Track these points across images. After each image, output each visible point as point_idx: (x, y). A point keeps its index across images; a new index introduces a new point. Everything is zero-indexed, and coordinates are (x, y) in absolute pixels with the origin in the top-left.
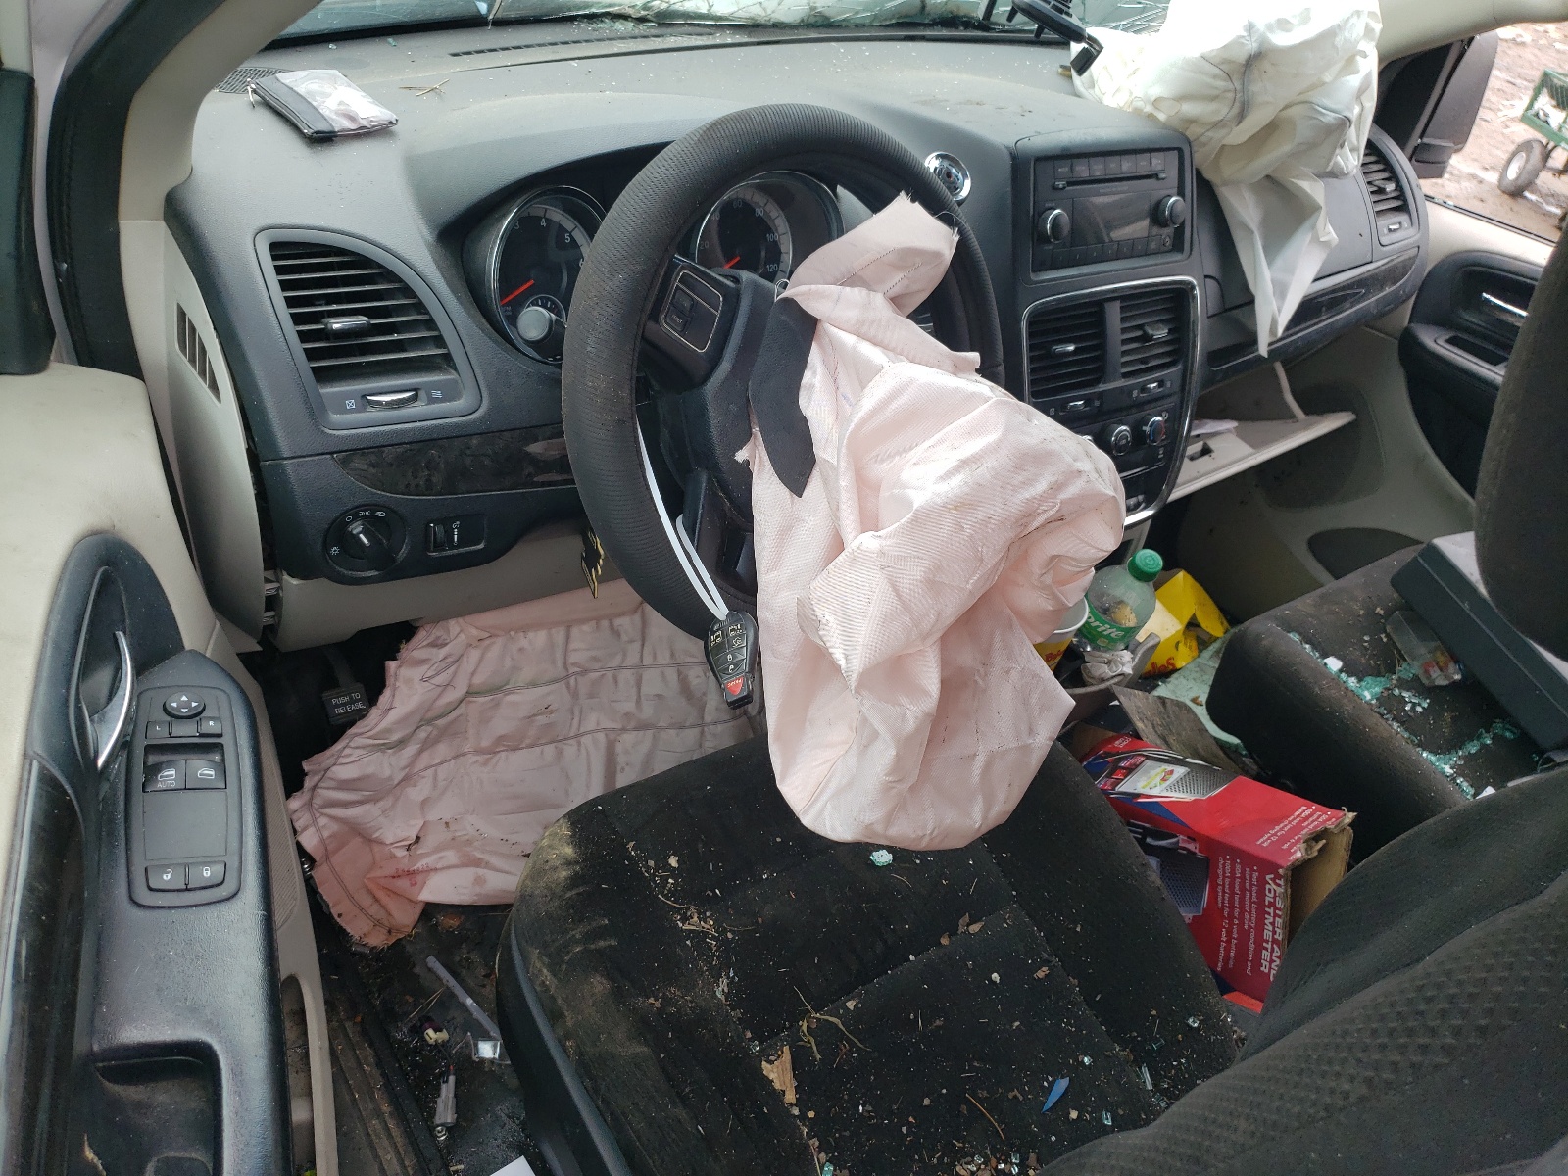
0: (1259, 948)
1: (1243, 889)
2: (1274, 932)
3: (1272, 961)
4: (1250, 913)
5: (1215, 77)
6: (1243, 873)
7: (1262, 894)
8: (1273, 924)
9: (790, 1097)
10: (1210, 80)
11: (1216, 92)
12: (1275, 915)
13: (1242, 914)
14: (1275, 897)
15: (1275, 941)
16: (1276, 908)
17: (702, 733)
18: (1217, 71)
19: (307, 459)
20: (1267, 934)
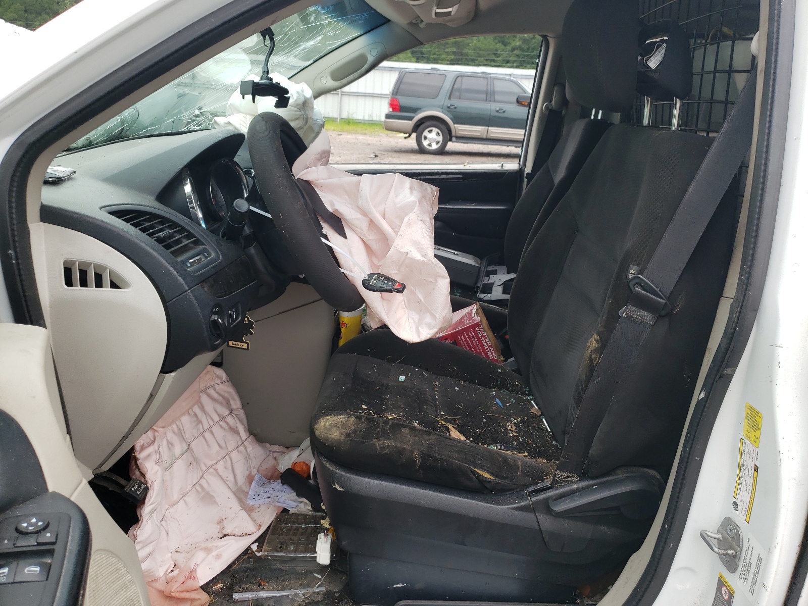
0: (486, 353)
1: (471, 340)
2: (488, 344)
3: (492, 353)
4: (477, 346)
5: (296, 111)
6: (468, 334)
7: (477, 336)
8: (486, 342)
9: (463, 438)
10: (294, 113)
11: (297, 117)
12: (485, 339)
13: (475, 349)
14: (482, 334)
15: (489, 347)
16: (484, 336)
17: (245, 446)
18: (296, 109)
19: (181, 296)
20: (486, 347)
